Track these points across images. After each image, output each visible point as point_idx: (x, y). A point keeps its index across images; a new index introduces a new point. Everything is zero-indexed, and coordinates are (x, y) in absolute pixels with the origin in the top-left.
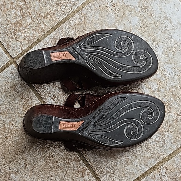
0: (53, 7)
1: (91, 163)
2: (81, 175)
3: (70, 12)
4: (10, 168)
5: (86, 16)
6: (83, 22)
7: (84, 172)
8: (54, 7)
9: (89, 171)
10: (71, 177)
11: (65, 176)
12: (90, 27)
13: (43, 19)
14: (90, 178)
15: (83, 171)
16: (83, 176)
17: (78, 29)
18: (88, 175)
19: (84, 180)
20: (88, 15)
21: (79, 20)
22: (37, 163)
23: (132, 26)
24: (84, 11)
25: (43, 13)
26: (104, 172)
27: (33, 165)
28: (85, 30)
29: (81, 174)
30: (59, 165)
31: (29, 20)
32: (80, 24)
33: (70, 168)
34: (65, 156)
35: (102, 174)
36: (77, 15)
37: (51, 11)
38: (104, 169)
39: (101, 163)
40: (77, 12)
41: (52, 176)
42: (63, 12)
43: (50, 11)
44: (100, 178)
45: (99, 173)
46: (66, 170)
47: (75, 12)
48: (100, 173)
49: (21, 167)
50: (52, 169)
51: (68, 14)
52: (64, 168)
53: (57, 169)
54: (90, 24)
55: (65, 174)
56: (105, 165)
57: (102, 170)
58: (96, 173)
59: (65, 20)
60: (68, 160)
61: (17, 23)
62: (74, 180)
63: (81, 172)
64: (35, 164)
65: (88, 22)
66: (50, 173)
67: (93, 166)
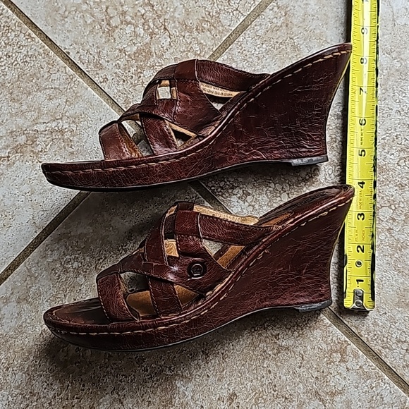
0: (214, 4)
1: (357, 328)
2: (338, 360)
3: (252, 9)
4: (172, 368)
5: (289, 9)
6: (283, 23)
7: (345, 351)
8: (216, 5)
9: (355, 347)
10: (315, 366)
11: (300, 367)
12: (301, 30)
13: (195, 34)
14: (361, 363)
15: (341, 348)
16: (342, 360)
17: (275, 40)
18: (356, 356)
19: (347, 368)
20: (292, 8)
21: (275, 20)
22: (232, 347)
23: (395, 12)
25: (193, 21)
26: (391, 343)
27: (223, 354)
28: (291, 38)
29: (337, 356)
30: (284, 343)
31: (165, 42)
32: (278, 28)
33: (309, 348)
34: (293, 321)
35: (387, 350)
36: (267, 10)
37: (209, 14)
38: (389, 337)
39: (380, 324)
40: (266, 6)
41: (270, 372)
42: (237, 10)
43: (207, 13)
44: (385, 360)
45: (380, 348)
46: (302, 352)
47: (262, 7)
48: (383, 347)
49: (196, 362)
50: (268, 355)
51: (248, 13)
52: (295, 349)
53: (279, 352)
54: (301, 25)
55: (301, 363)
56: (390, 327)
57: (385, 339)
58: (373, 348)
59: (243, 27)
60: (302, 329)
61: (139, 51)
62: (323, 372)
63: (336, 352)
64: (226, 349)
65: (295, 21)
66: (265, 366)
67: (363, 333)
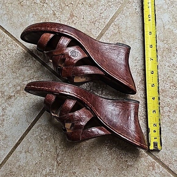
0: (88, 26)
1: (158, 156)
2: (152, 169)
3: (104, 27)
4: (87, 176)
5: (119, 25)
6: (118, 32)
7: (154, 166)
8: (89, 26)
9: (158, 164)
10: (143, 172)
11: (137, 173)
12: (125, 34)
14: (161, 170)
15: (152, 164)
16: (153, 169)
17: (115, 39)
18: (159, 167)
19: (155, 172)
20: (121, 25)
21: (114, 31)
22: (109, 166)
23: (164, 23)
24: (116, 21)
26: (173, 162)
27: (106, 169)
28: (121, 38)
29: (151, 168)
30: (129, 164)
32: (116, 34)
33: (139, 165)
34: (132, 155)
35: (171, 164)
36: (111, 27)
37: (87, 30)
38: (172, 159)
39: (168, 154)
40: (110, 25)
41: (125, 175)
42: (98, 28)
43: (86, 30)
44: (171, 168)
45: (168, 164)
46: (137, 167)
47: (108, 25)
48: (169, 163)
49: (96, 173)
50: (124, 169)
51: (103, 29)
52: (134, 166)
53: (128, 167)
54: (125, 32)
55: (137, 171)
56: (172, 155)
57: (170, 160)
58: (165, 164)
59: (101, 35)
60: (136, 158)
62: (146, 174)
63: (151, 166)
64: (107, 167)
65: (122, 31)
66: (123, 173)
67: (161, 158)
